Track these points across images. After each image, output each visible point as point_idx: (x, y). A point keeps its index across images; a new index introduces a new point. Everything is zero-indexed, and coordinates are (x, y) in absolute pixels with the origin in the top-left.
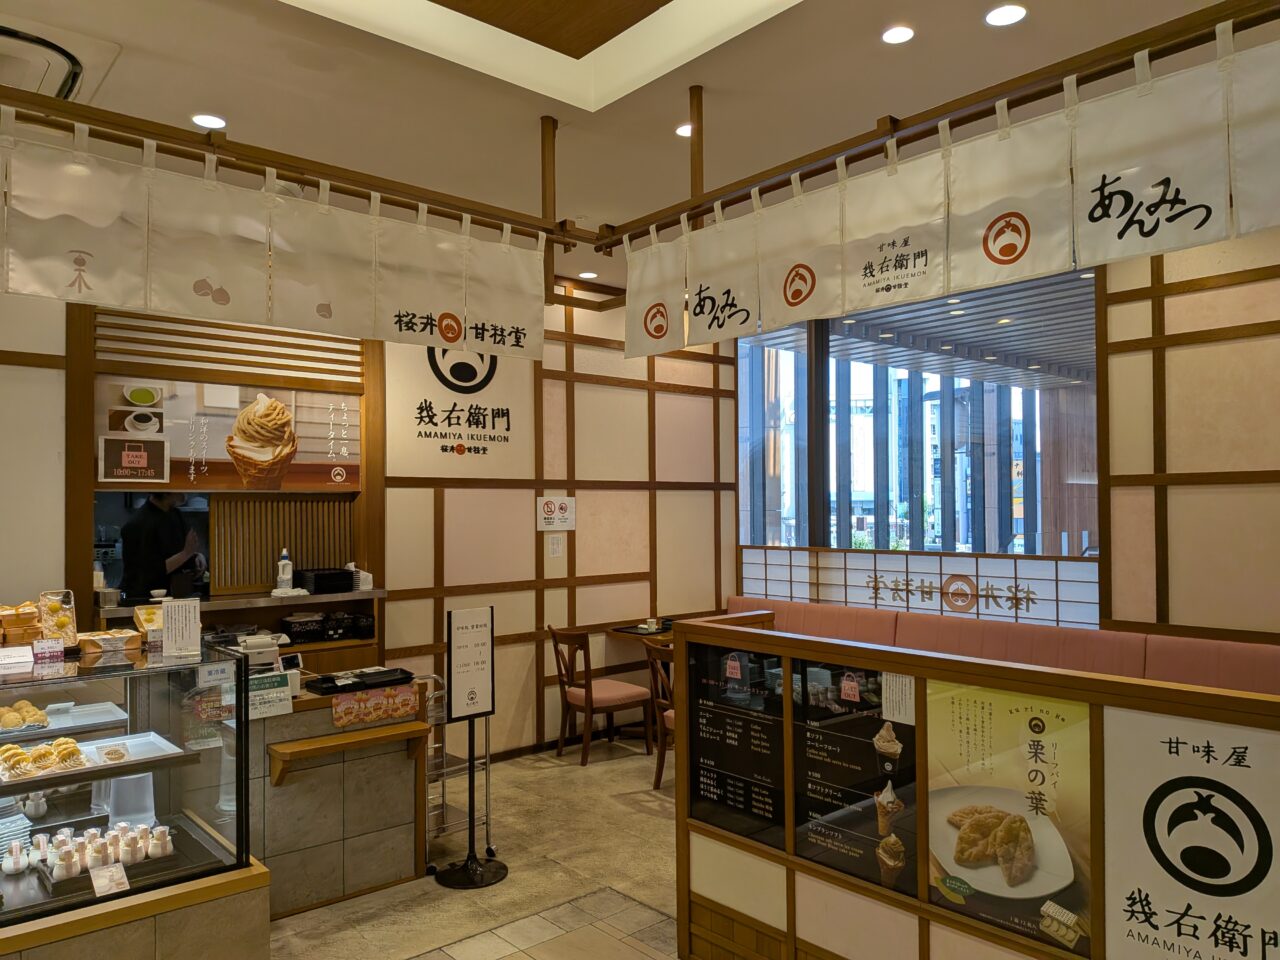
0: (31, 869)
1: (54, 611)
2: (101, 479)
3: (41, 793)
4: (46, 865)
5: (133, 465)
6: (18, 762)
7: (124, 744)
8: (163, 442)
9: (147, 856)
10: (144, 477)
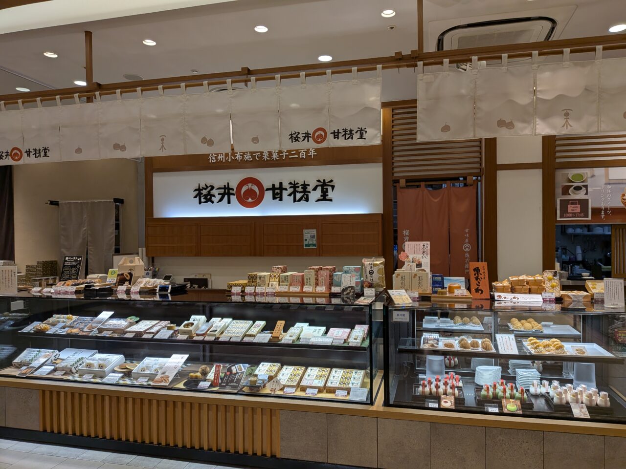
0: (542, 396)
1: (550, 280)
2: (558, 219)
3: (540, 362)
4: (549, 396)
5: (573, 212)
6: (538, 346)
7: (584, 347)
8: (588, 200)
9: (597, 405)
10: (579, 217)
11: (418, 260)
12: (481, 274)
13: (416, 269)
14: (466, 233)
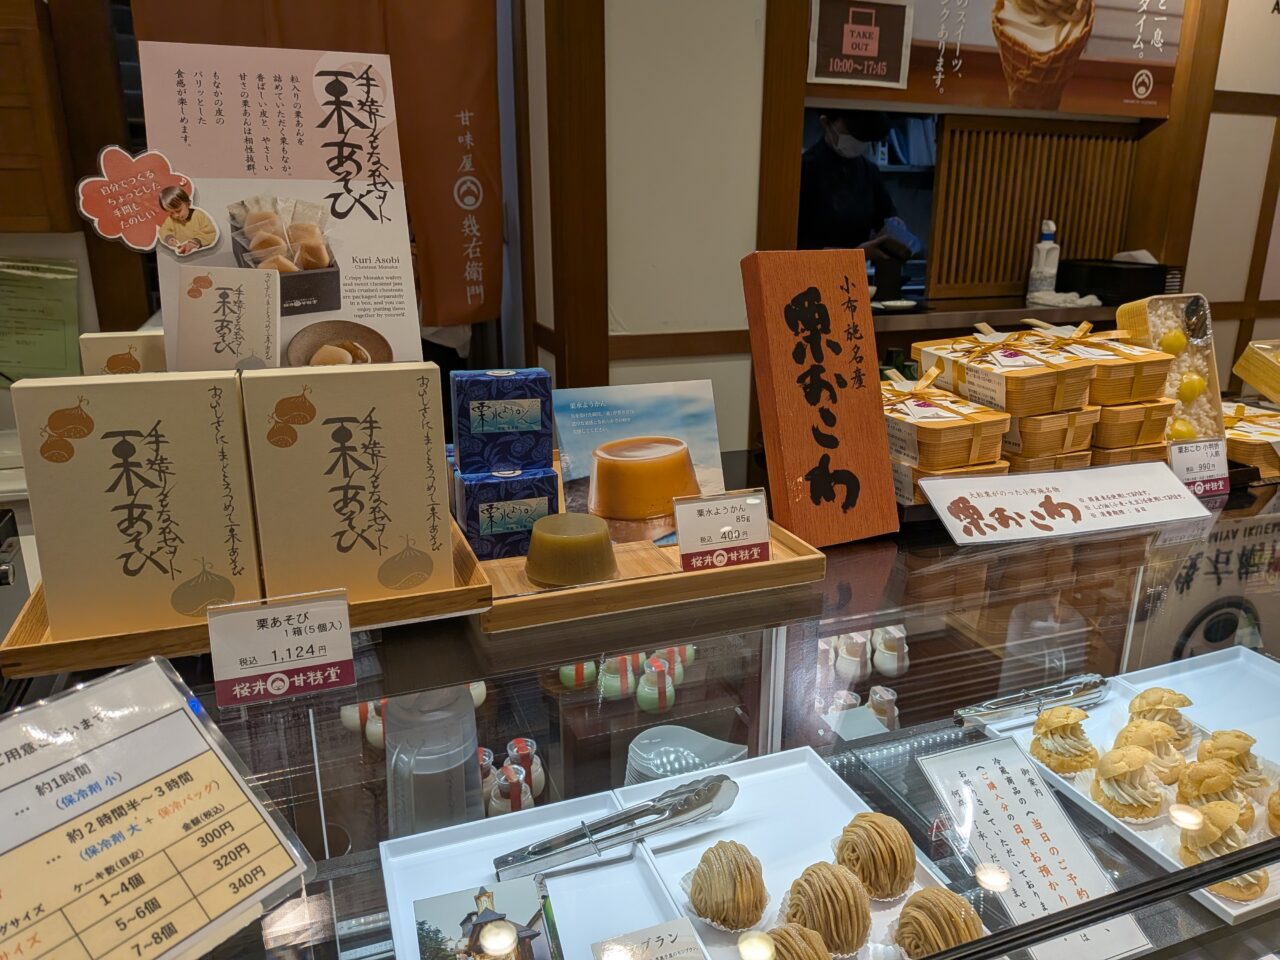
5: (857, 52)
8: (904, 8)
10: (872, 77)
11: (297, 231)
12: (836, 348)
13: (285, 328)
14: (463, 131)
